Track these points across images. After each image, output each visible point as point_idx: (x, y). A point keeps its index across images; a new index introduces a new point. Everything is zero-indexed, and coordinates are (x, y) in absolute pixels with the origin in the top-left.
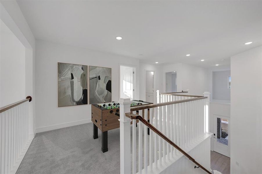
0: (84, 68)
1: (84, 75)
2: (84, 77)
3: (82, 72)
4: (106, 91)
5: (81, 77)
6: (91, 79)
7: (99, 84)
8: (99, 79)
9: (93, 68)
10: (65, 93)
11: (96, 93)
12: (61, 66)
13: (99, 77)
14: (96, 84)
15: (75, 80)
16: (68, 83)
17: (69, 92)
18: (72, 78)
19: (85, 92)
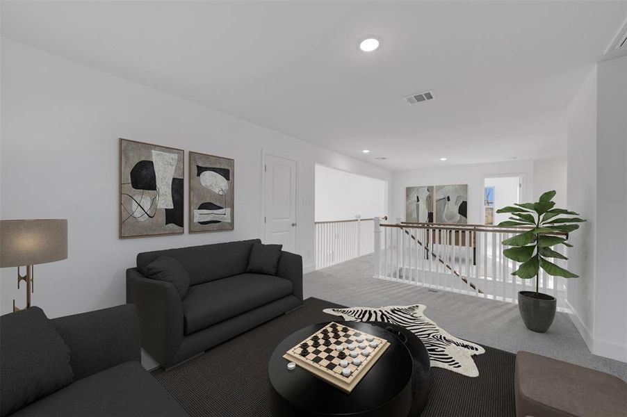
0: (430, 189)
1: (430, 197)
2: (429, 199)
3: (428, 193)
4: (458, 216)
5: (427, 200)
6: (437, 201)
7: (448, 207)
8: (449, 199)
9: (440, 188)
10: (411, 215)
11: (444, 217)
12: (409, 190)
13: (448, 197)
14: (445, 206)
15: (420, 202)
16: (414, 206)
17: (415, 215)
18: (418, 201)
19: (430, 216)
